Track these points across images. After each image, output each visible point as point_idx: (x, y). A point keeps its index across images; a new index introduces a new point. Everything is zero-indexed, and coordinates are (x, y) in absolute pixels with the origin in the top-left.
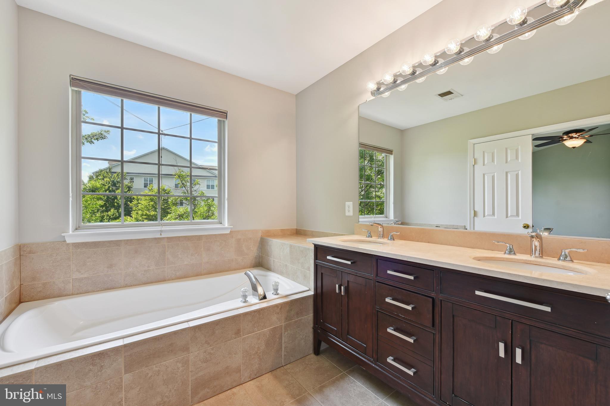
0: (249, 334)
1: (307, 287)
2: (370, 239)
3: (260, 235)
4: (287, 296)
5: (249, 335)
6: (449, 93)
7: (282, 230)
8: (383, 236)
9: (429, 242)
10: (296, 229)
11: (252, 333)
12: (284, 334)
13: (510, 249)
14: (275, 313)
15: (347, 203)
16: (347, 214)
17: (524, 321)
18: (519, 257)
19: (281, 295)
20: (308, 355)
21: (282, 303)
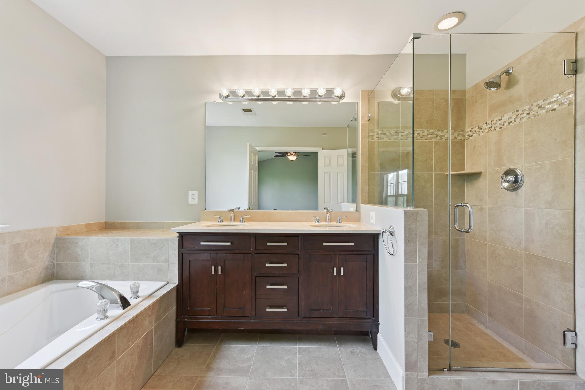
0: (124, 352)
1: (163, 281)
2: (222, 223)
3: (54, 234)
4: (150, 295)
5: (124, 354)
6: (250, 110)
7: (87, 226)
8: (234, 220)
9: (270, 221)
10: (106, 223)
11: (127, 350)
12: (154, 337)
13: (318, 219)
14: (147, 317)
15: (190, 192)
16: (190, 201)
17: (343, 253)
18: (322, 223)
19: (142, 296)
20: (172, 352)
21: (153, 303)
